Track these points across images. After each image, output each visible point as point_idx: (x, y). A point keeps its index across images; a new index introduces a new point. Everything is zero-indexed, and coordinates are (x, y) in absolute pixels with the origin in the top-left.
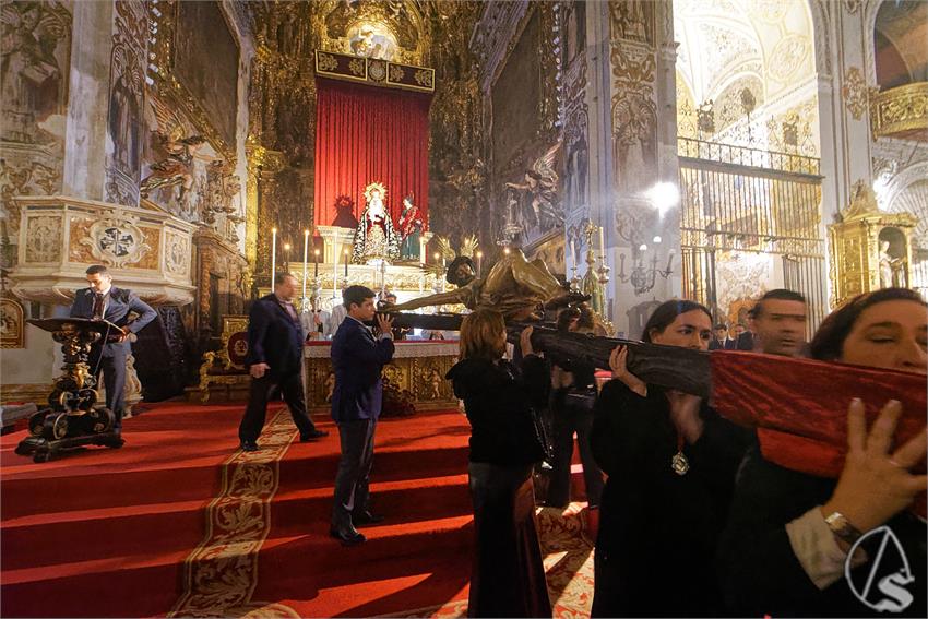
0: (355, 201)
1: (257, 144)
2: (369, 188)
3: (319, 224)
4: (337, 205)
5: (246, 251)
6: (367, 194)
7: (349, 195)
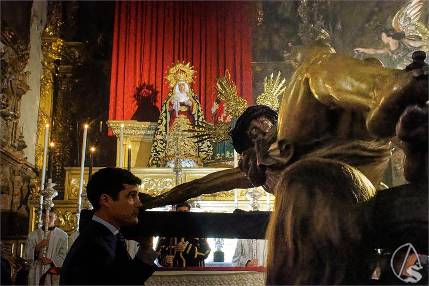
0: (159, 89)
1: (55, 35)
2: (173, 70)
3: (114, 119)
4: (137, 95)
5: (36, 160)
6: (169, 78)
7: (152, 82)
